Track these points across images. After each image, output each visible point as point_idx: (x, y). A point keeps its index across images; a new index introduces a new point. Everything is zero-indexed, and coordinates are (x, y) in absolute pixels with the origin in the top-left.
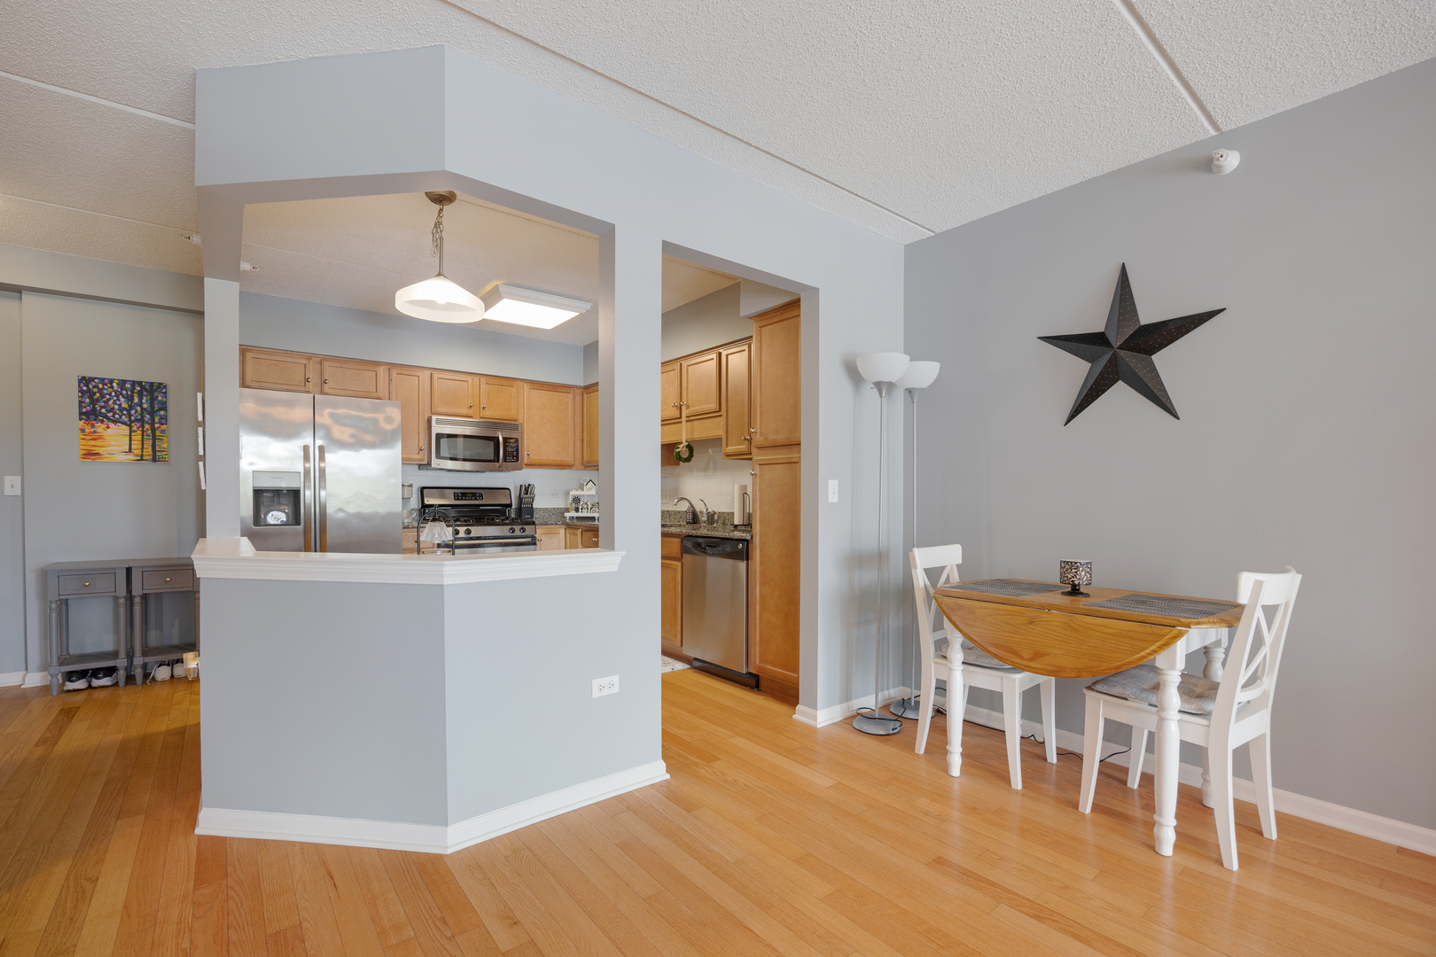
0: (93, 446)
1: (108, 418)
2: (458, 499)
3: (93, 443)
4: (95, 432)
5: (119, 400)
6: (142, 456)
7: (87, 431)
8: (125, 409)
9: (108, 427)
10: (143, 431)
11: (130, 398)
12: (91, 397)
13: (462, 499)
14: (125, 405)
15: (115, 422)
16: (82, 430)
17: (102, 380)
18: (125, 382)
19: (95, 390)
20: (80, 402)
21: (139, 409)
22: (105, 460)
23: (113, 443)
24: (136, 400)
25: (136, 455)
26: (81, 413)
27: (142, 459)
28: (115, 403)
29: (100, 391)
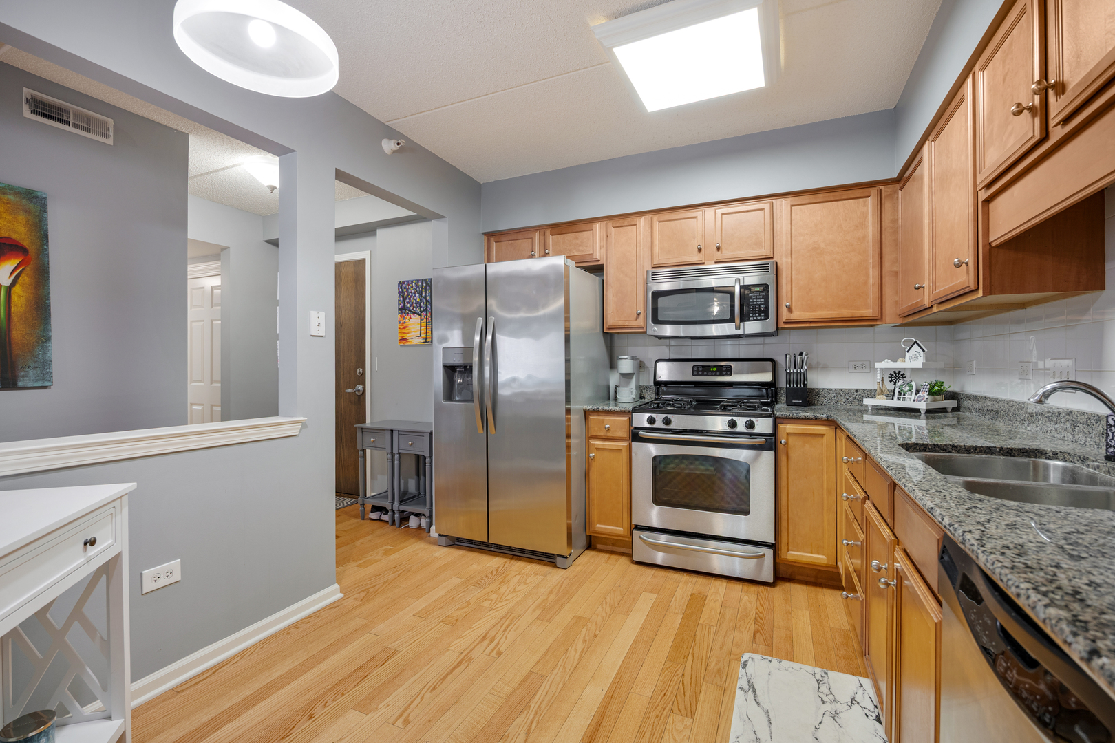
0: (404, 333)
1: (410, 310)
2: (698, 375)
3: (404, 331)
4: (405, 322)
5: (415, 296)
6: (426, 339)
7: (401, 322)
8: (418, 302)
9: (410, 318)
10: (427, 318)
11: (421, 294)
12: (403, 296)
13: (702, 375)
14: (418, 300)
15: (414, 313)
16: (399, 321)
17: (408, 281)
18: (418, 281)
19: (405, 290)
20: (399, 301)
21: (425, 301)
22: (409, 344)
23: (412, 330)
24: (424, 295)
25: (423, 339)
26: (399, 309)
27: (426, 342)
28: (413, 299)
29: (407, 291)
